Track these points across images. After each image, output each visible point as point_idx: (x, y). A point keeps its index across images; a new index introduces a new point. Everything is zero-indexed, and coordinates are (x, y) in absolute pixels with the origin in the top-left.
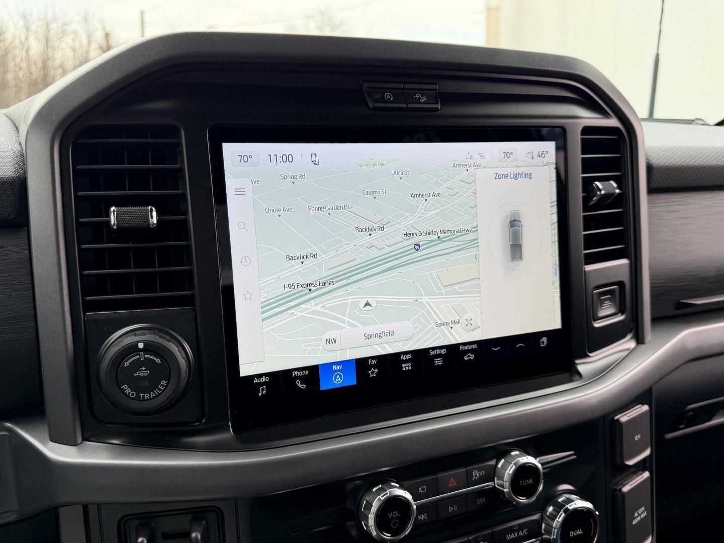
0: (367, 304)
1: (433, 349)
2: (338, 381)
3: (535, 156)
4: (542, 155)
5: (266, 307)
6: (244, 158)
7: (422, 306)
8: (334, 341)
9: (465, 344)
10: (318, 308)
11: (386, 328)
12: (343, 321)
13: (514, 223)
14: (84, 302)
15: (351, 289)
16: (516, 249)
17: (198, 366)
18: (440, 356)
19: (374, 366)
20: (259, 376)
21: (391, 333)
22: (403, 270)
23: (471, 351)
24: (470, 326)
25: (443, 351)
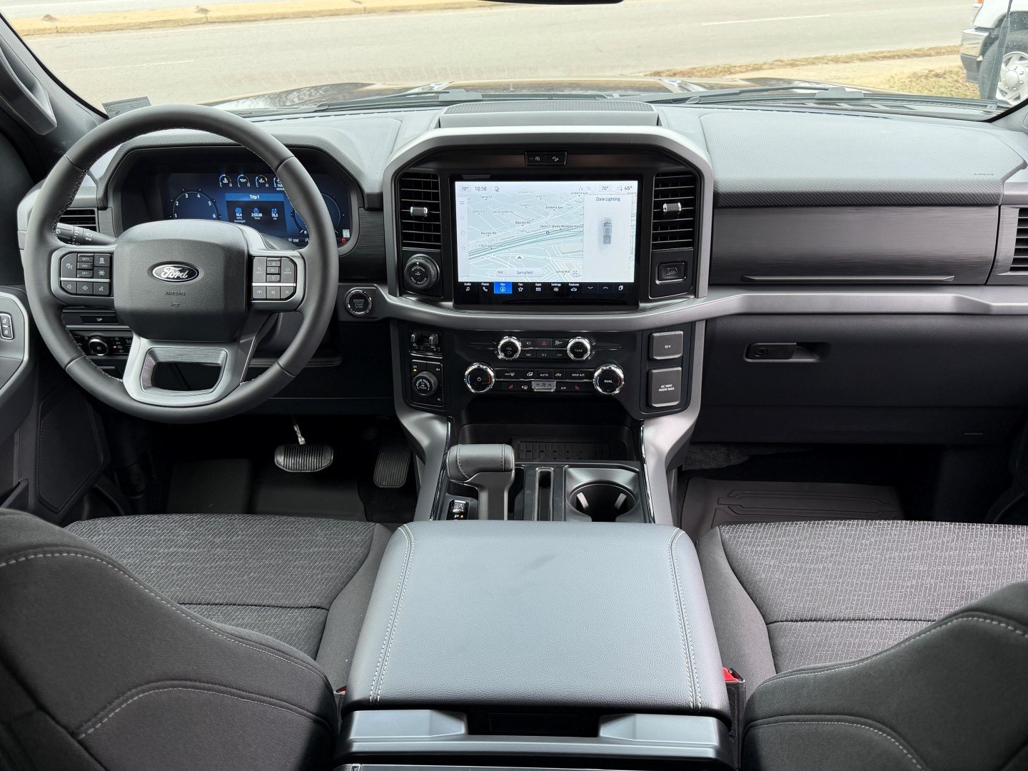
0: (519, 258)
1: (554, 283)
2: (503, 290)
3: (623, 189)
4: (628, 188)
5: (471, 253)
6: (465, 189)
7: (549, 261)
8: (502, 272)
9: (572, 283)
10: (495, 257)
11: (529, 270)
12: (507, 264)
13: (607, 225)
14: (402, 243)
15: (512, 250)
16: (607, 238)
17: (442, 275)
18: (557, 287)
19: (521, 287)
20: (467, 283)
21: (531, 273)
22: (539, 243)
23: (576, 287)
24: (575, 274)
25: (559, 285)
